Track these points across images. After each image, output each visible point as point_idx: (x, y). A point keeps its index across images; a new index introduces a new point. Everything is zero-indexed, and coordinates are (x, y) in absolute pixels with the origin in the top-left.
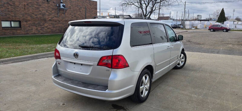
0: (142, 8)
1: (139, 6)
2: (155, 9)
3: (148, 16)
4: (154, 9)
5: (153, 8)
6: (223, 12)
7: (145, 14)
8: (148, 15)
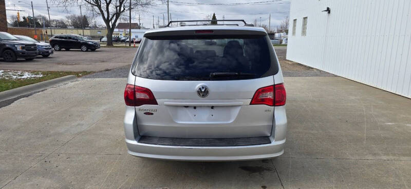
0: (99, 7)
1: (94, 3)
2: (124, 9)
3: (113, 21)
4: (122, 9)
5: (120, 6)
6: (214, 17)
7: (106, 17)
8: (111, 19)
